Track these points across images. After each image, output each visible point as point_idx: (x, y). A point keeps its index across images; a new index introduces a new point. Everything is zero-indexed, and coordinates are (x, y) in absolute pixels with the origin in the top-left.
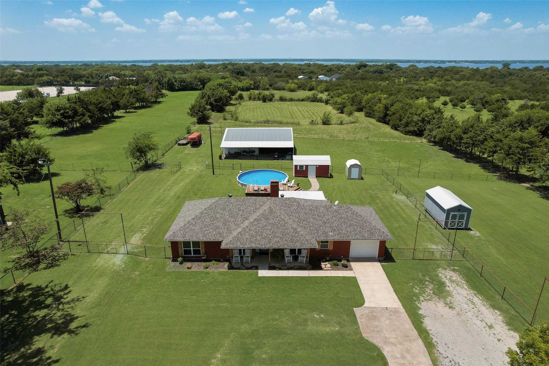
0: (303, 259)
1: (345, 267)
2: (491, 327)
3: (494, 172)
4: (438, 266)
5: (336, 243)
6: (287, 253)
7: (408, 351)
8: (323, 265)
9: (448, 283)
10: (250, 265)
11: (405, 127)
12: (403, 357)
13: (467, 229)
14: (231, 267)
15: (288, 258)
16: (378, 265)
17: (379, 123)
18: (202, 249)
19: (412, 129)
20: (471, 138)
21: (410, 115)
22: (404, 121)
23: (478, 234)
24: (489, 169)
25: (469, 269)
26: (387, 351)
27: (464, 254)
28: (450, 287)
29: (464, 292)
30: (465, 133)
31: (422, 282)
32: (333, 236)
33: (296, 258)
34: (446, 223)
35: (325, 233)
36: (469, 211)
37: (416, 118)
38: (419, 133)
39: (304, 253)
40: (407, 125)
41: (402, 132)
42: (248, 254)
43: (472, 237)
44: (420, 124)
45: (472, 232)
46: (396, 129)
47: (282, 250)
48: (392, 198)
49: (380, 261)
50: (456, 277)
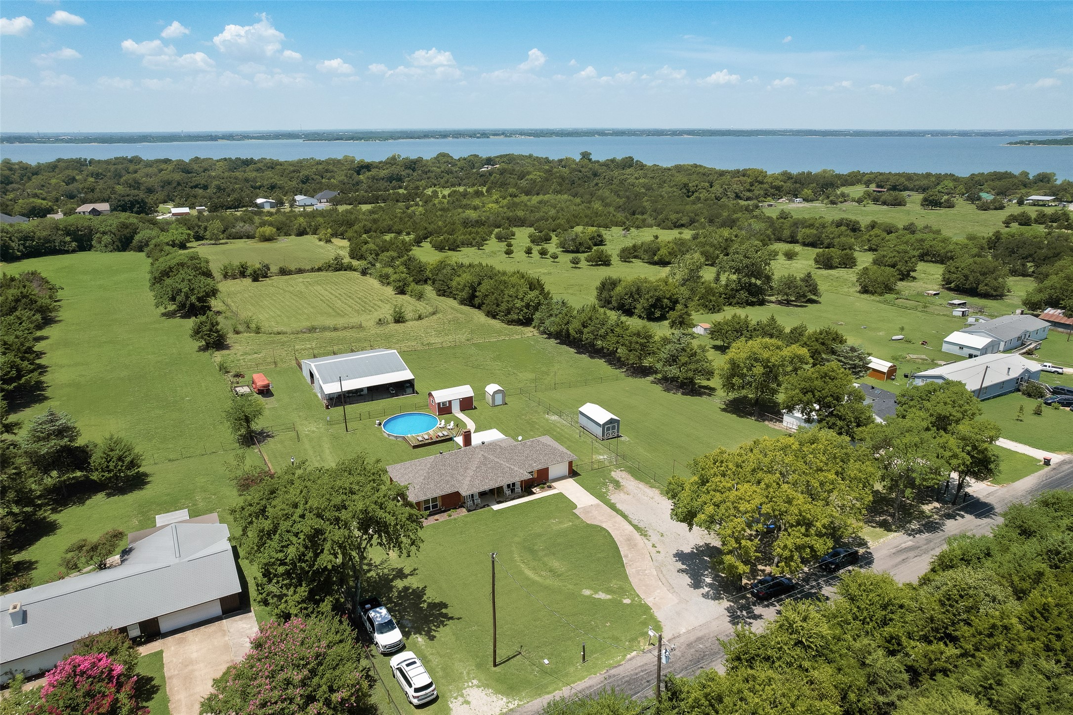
0: (518, 489)
1: (550, 487)
2: (652, 498)
3: (620, 368)
4: (610, 471)
5: (539, 471)
6: (505, 489)
7: (615, 522)
8: (534, 490)
9: (621, 481)
10: (482, 505)
11: (506, 315)
12: (614, 526)
13: (618, 436)
14: (469, 511)
15: (508, 492)
16: (570, 480)
17: (463, 307)
18: (439, 503)
19: (515, 317)
20: (592, 332)
21: (510, 299)
22: (504, 306)
23: (628, 439)
24: (615, 365)
25: (631, 467)
26: (604, 526)
27: (624, 457)
28: (623, 482)
29: (633, 483)
30: (584, 327)
31: (605, 484)
32: (537, 467)
33: (513, 491)
34: (603, 435)
35: (530, 465)
36: (618, 421)
37: (519, 304)
38: (527, 322)
39: (518, 486)
40: (508, 312)
41: (503, 321)
42: (476, 497)
43: (623, 442)
44: (525, 310)
45: (622, 439)
46: (494, 317)
47: (502, 487)
48: (547, 420)
49: (570, 477)
50: (624, 474)
